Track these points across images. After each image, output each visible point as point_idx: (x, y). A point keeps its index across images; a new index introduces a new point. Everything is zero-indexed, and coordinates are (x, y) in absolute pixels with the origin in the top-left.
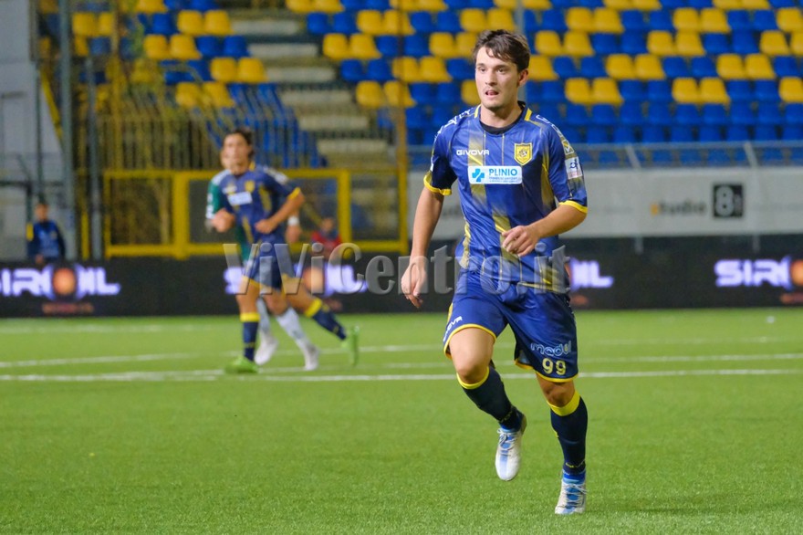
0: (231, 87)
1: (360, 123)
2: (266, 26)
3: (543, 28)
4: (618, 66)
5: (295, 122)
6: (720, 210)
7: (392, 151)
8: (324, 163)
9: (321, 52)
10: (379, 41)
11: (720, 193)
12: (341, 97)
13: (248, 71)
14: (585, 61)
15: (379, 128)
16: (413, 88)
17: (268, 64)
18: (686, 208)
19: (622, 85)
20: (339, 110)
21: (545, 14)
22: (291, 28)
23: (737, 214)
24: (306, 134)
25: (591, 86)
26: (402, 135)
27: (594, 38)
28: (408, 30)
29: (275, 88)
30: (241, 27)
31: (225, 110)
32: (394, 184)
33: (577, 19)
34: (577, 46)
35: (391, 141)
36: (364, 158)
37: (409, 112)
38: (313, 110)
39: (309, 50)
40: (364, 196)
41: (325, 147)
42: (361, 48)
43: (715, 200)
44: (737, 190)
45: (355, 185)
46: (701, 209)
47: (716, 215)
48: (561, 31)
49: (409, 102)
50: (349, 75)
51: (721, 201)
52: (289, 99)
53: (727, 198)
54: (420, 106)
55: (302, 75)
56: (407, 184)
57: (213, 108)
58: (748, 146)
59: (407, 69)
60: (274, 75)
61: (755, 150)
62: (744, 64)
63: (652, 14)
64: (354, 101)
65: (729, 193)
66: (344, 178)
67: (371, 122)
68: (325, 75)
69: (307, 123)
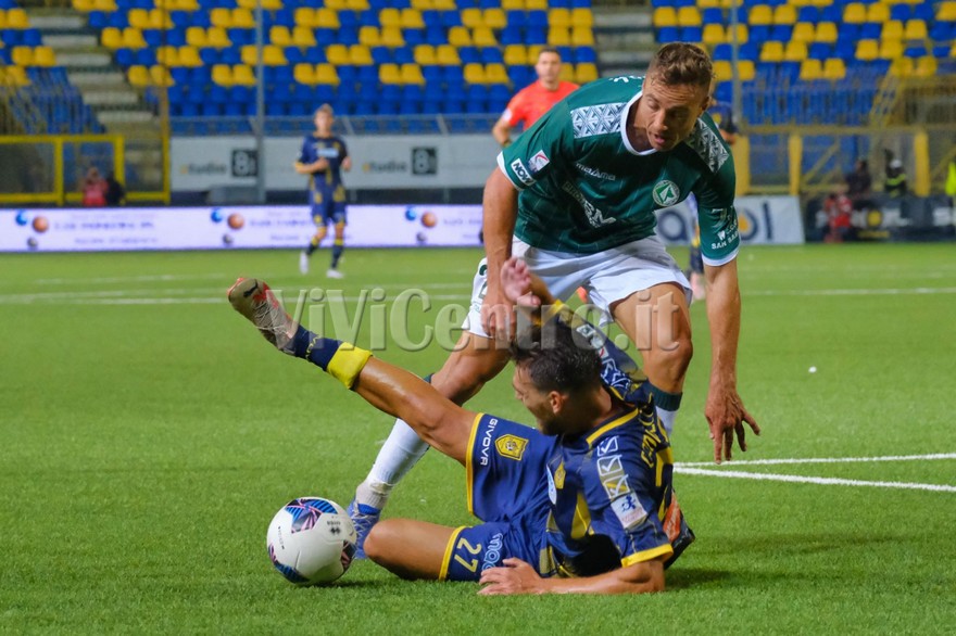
0: (29, 70)
1: (131, 98)
2: (56, 21)
3: (278, 23)
4: (336, 54)
5: (80, 98)
6: (418, 168)
7: (157, 121)
8: (102, 130)
9: (99, 42)
10: (146, 34)
11: (418, 155)
12: (116, 78)
13: (42, 57)
14: (310, 50)
15: (147, 102)
16: (173, 71)
17: (58, 51)
18: (391, 167)
19: (339, 69)
20: (115, 88)
21: (278, 13)
22: (76, 23)
23: (432, 171)
24: (88, 107)
25: (314, 70)
26: (165, 108)
27: (317, 32)
28: (170, 25)
29: (64, 71)
30: (36, 22)
31: (24, 88)
32: (160, 147)
33: (303, 16)
34: (303, 38)
35: (156, 113)
36: (134, 126)
37: (170, 90)
38: (94, 88)
39: (90, 41)
40: (135, 156)
41: (103, 118)
42: (132, 39)
43: (414, 161)
44: (431, 152)
45: (128, 147)
46: (402, 167)
47: (415, 172)
48: (291, 26)
49: (170, 82)
50: (122, 60)
51: (419, 161)
52: (75, 79)
53: (423, 160)
54: (179, 85)
55: (85, 60)
56: (170, 147)
57: (15, 86)
58: (440, 118)
59: (168, 56)
60: (63, 60)
61: (446, 121)
62: (435, 53)
63: (363, 13)
64: (127, 80)
65: (425, 155)
66: (119, 142)
67: (140, 98)
68: (103, 60)
69: (90, 99)
